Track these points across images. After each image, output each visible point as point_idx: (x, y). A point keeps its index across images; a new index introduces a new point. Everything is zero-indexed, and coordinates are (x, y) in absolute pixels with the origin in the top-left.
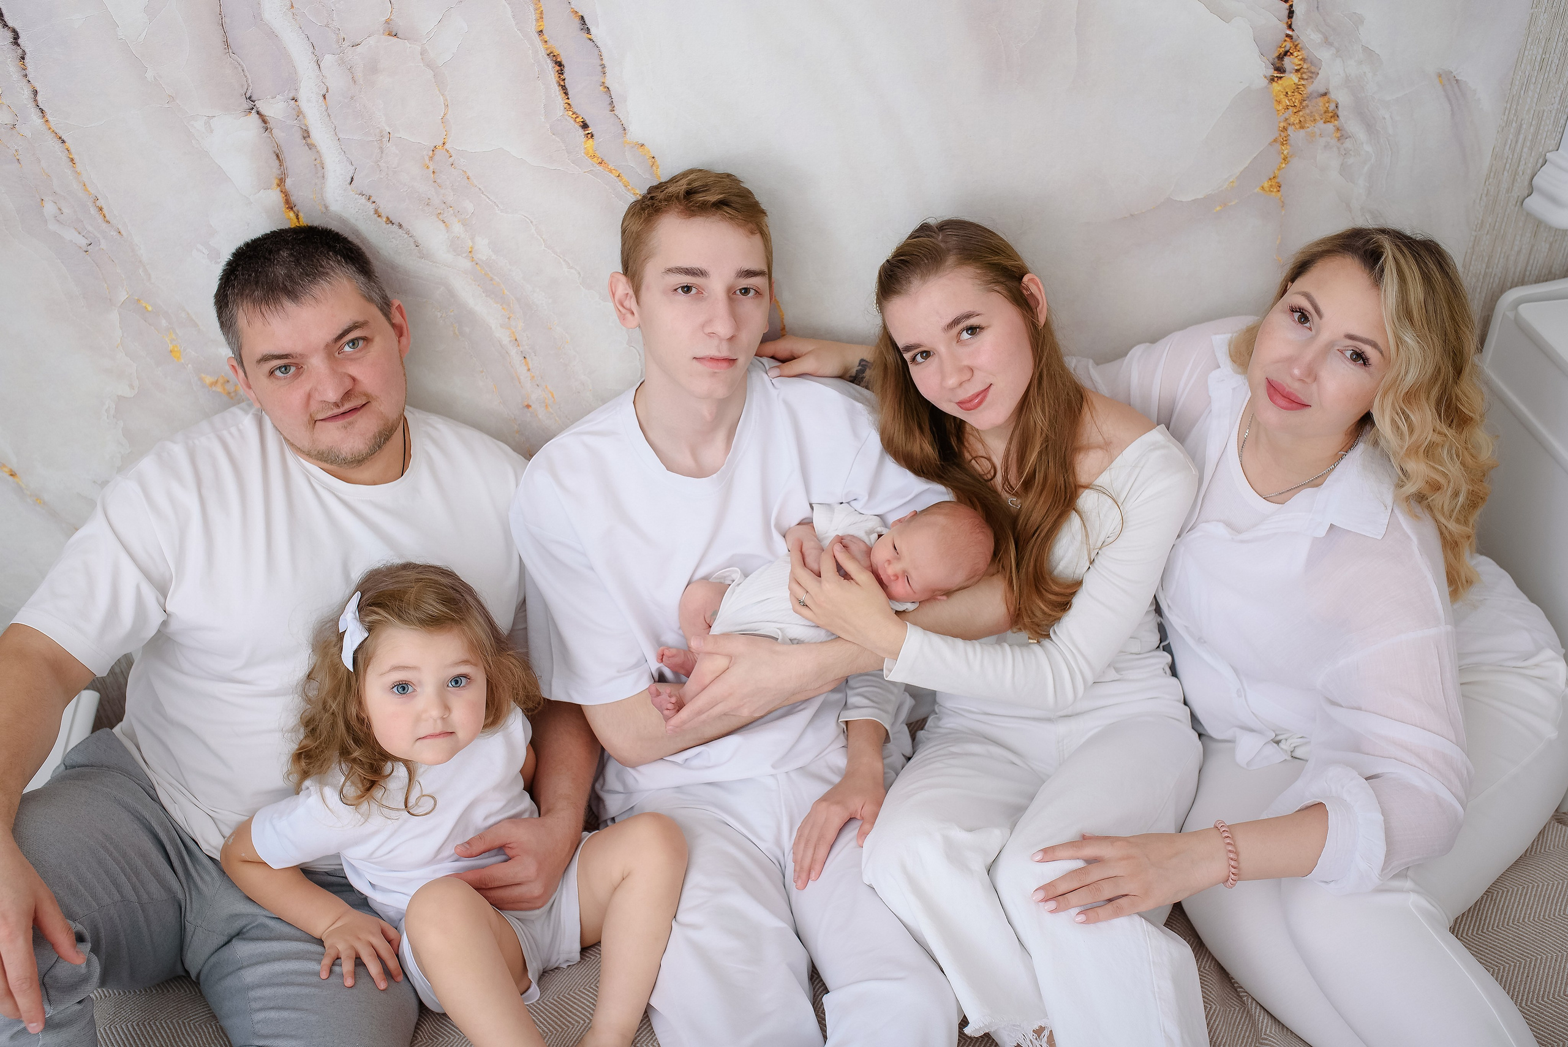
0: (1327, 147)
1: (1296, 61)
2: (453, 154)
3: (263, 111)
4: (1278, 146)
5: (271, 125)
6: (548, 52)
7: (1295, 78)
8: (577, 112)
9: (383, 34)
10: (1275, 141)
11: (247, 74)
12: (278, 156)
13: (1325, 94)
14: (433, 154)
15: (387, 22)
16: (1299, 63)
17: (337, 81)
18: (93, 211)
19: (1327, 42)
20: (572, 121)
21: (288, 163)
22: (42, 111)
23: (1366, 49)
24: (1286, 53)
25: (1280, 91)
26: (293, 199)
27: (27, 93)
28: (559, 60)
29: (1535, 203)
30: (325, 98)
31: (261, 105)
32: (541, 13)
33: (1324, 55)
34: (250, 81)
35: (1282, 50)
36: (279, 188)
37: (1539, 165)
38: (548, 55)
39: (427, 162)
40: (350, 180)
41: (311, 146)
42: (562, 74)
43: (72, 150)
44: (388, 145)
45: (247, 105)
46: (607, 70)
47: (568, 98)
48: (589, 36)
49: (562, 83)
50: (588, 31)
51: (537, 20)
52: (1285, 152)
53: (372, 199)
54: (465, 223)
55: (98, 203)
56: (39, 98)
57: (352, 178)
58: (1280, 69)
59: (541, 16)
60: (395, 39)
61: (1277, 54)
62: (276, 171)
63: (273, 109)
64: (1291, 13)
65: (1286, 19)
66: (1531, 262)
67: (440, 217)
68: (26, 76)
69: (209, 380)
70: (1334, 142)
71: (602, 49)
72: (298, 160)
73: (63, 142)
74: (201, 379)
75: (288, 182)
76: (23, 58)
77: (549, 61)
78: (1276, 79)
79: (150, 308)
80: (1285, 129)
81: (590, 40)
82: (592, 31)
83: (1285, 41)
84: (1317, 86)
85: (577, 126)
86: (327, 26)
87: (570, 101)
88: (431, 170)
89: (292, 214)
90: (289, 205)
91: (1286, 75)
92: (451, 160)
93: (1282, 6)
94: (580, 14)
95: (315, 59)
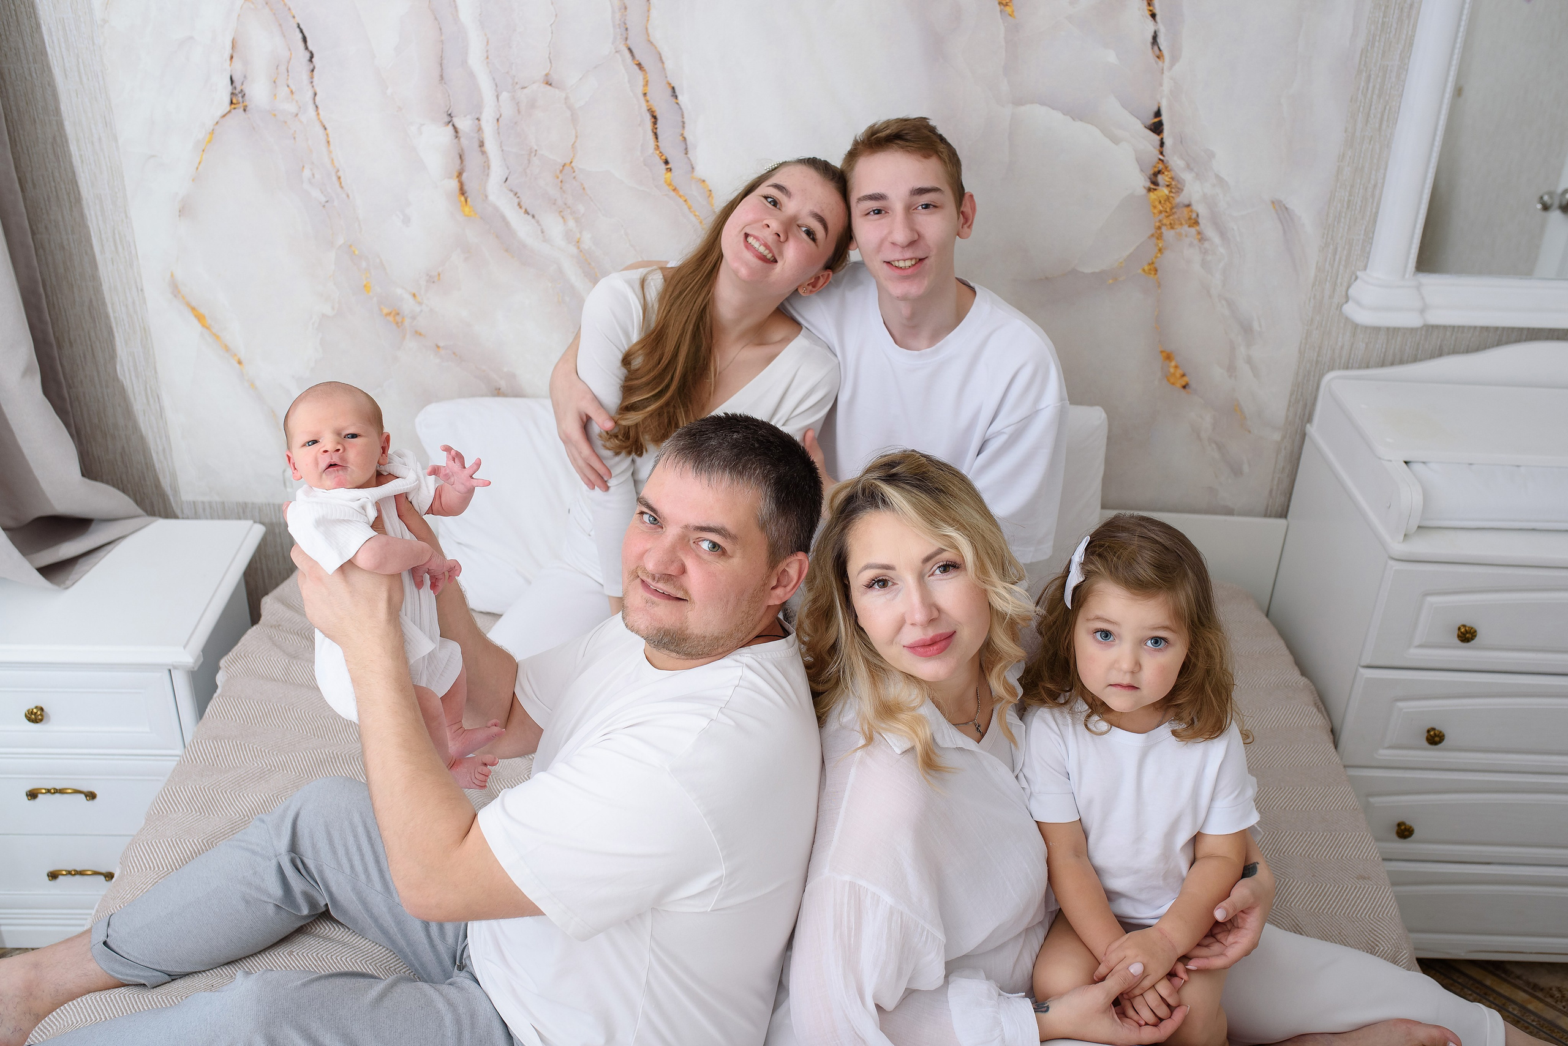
0: (1191, 245)
1: (1167, 179)
2: (576, 171)
3: (457, 125)
4: (1154, 240)
5: (460, 134)
6: (649, 108)
7: (1166, 191)
9: (543, 83)
10: (1152, 235)
11: (451, 98)
12: (461, 157)
13: (1188, 206)
14: (563, 169)
15: (547, 75)
16: (1169, 180)
17: (508, 111)
18: (334, 178)
19: (1189, 167)
20: (658, 158)
21: (466, 163)
22: (317, 107)
23: (1217, 176)
24: (1159, 172)
25: (1155, 199)
26: (466, 188)
27: (310, 94)
28: (655, 114)
29: (1349, 309)
31: (456, 121)
32: (647, 81)
33: (1187, 177)
34: (452, 103)
35: (1156, 170)
36: (457, 179)
37: (1353, 280)
38: (648, 110)
39: (558, 174)
40: (505, 180)
41: (483, 153)
43: (330, 136)
44: (534, 158)
45: (447, 119)
46: (686, 125)
47: (658, 142)
48: (677, 101)
49: (655, 131)
50: (676, 97)
51: (644, 86)
52: (1160, 245)
53: (518, 195)
54: (577, 220)
55: (339, 174)
56: (317, 98)
57: (507, 179)
58: (1155, 183)
59: (646, 84)
60: (549, 87)
61: (1152, 172)
62: (457, 167)
63: (464, 124)
64: (1162, 144)
65: (1158, 147)
66: (1352, 356)
67: (562, 214)
68: (312, 82)
69: (386, 311)
70: (1196, 242)
71: (684, 111)
72: (473, 161)
73: (325, 129)
74: (381, 310)
75: (465, 175)
76: (313, 71)
77: (648, 115)
78: (1152, 190)
79: (357, 253)
80: (1159, 228)
81: (677, 103)
82: (680, 97)
83: (1158, 163)
84: (1182, 198)
85: (661, 162)
86: (508, 73)
87: (658, 144)
88: (560, 179)
89: (463, 199)
90: (462, 191)
91: (1160, 188)
92: (574, 174)
93: (1156, 138)
94: (673, 85)
95: (496, 94)
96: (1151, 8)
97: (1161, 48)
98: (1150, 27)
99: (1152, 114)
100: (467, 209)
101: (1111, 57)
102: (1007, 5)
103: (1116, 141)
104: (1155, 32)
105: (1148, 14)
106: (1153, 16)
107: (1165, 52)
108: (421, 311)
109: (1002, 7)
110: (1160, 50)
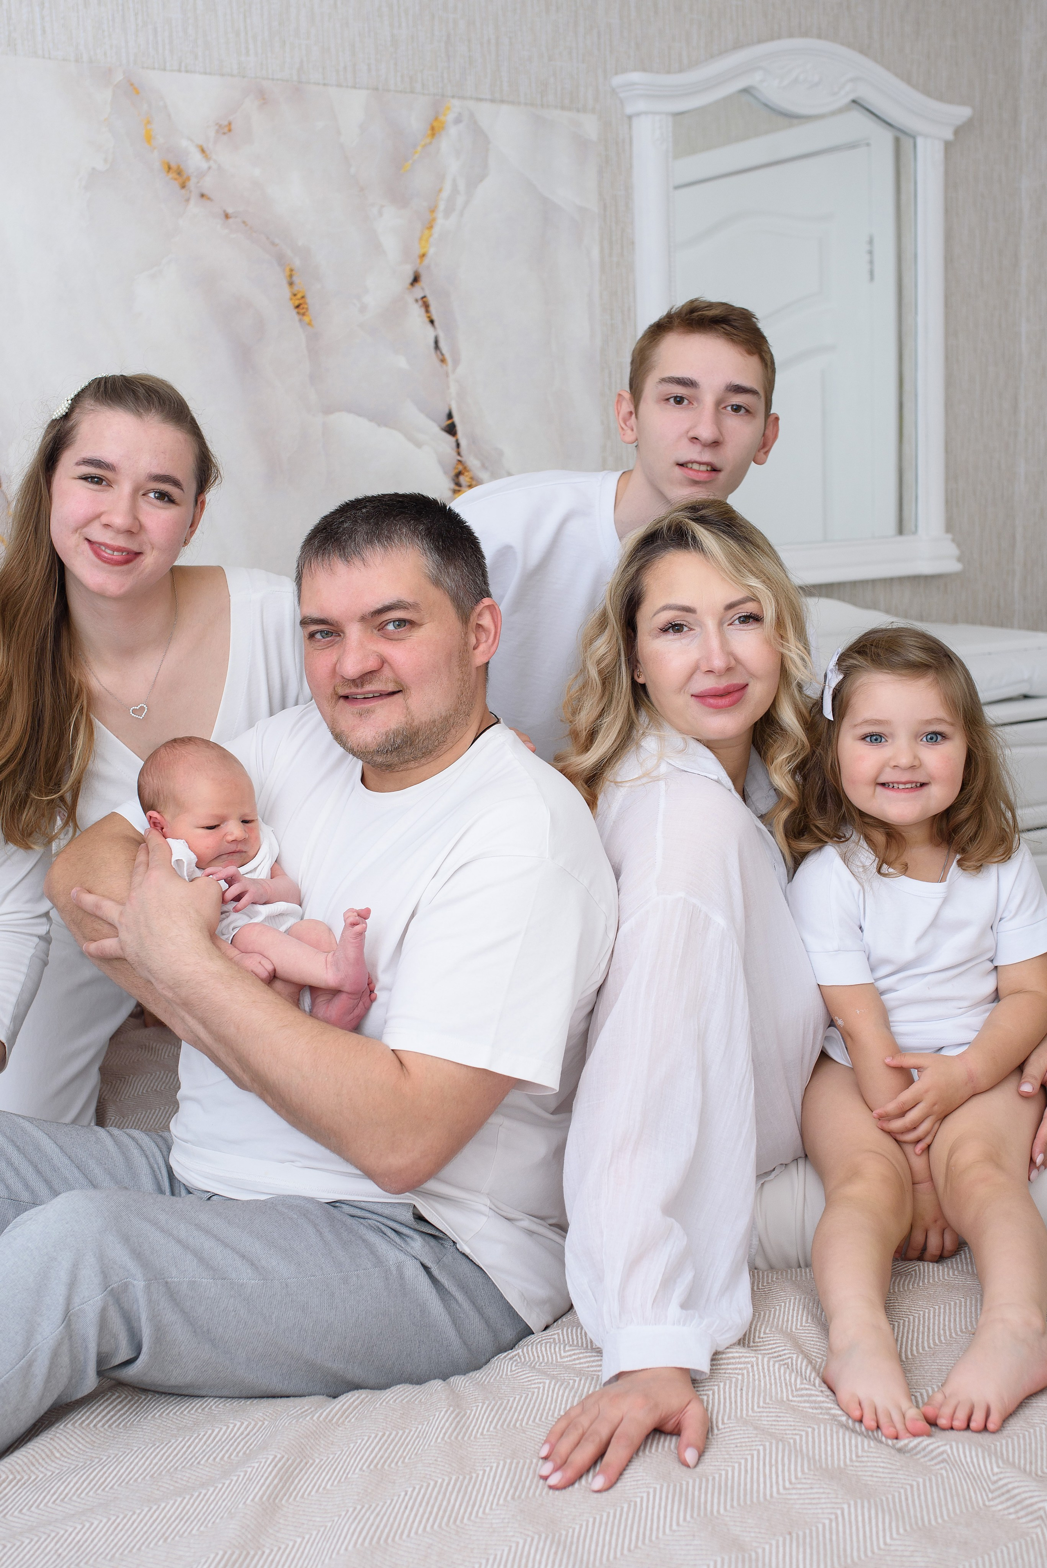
1: (467, 479)
16: (469, 480)
19: (484, 467)
24: (460, 473)
35: (457, 471)
58: (458, 484)
61: (454, 474)
64: (458, 445)
65: (456, 448)
83: (458, 464)
91: (463, 489)
93: (450, 439)
96: (428, 315)
98: (430, 333)
99: (445, 416)
101: (402, 362)
102: (305, 315)
103: (419, 445)
104: (436, 337)
105: (427, 320)
106: (432, 322)
107: (448, 356)
109: (301, 317)
110: (443, 354)
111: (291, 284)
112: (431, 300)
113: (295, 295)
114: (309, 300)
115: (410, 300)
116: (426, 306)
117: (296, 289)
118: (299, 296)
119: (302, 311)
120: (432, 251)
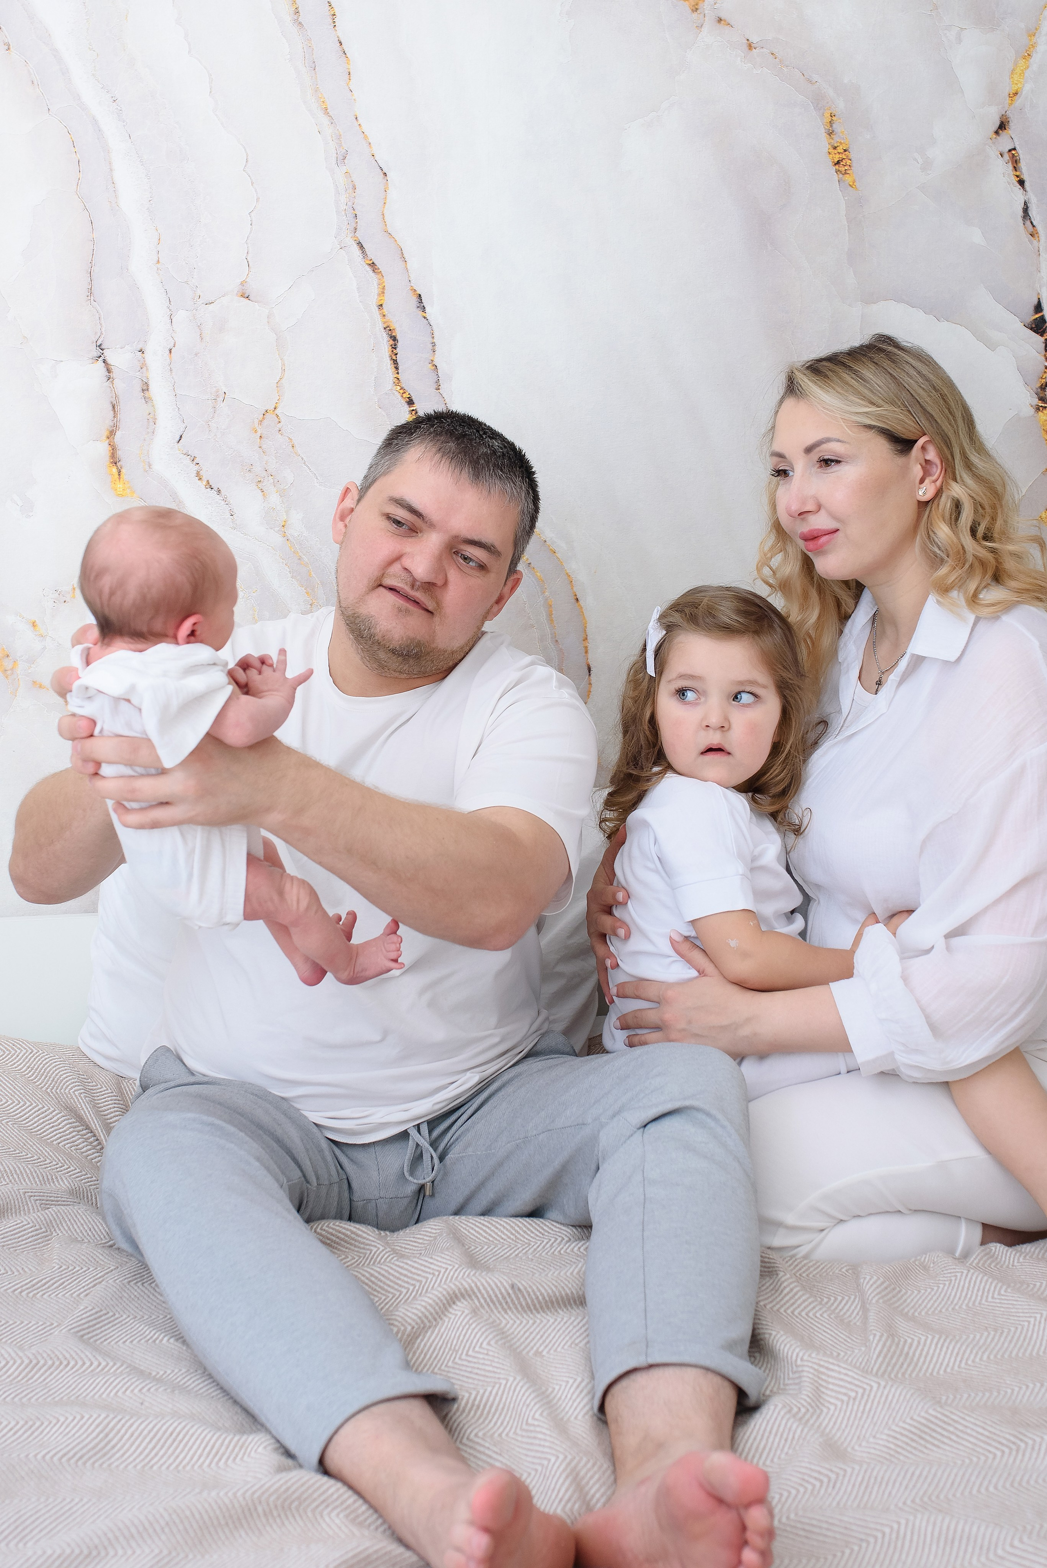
2: (282, 420)
3: (109, 361)
5: (114, 375)
6: (385, 326)
8: (405, 388)
9: (237, 295)
10: (1046, 471)
11: (102, 321)
12: (114, 407)
14: (264, 418)
15: (242, 284)
17: (185, 337)
20: (399, 396)
21: (121, 416)
24: (1046, 385)
25: (1046, 420)
26: (120, 453)
28: (394, 334)
30: (170, 352)
31: (109, 355)
32: (384, 288)
34: (103, 330)
35: (1044, 381)
36: (108, 441)
38: (385, 328)
39: (256, 425)
40: (178, 438)
41: (147, 400)
42: (395, 348)
44: (222, 405)
45: (96, 352)
46: (436, 348)
47: (398, 373)
48: (424, 314)
49: (394, 358)
50: (424, 309)
51: (379, 295)
53: (196, 461)
54: (283, 494)
57: (181, 437)
58: (1044, 399)
59: (382, 291)
60: (246, 301)
61: (1040, 385)
62: (108, 423)
63: (121, 358)
65: (1043, 351)
67: (261, 485)
71: (434, 328)
72: (133, 412)
75: (118, 435)
77: (385, 335)
78: (1041, 408)
81: (425, 318)
82: (429, 310)
83: (1045, 372)
85: (403, 402)
86: (186, 282)
87: (399, 376)
88: (259, 434)
89: (114, 470)
90: (115, 460)
92: (280, 425)
93: (1039, 340)
94: (418, 292)
95: (169, 313)
96: (1018, 173)
97: (1035, 224)
98: (1018, 197)
99: (1032, 309)
100: (120, 486)
101: (976, 237)
102: (846, 173)
103: (991, 346)
104: (1025, 203)
105: (1015, 180)
106: (1021, 183)
107: (1041, 228)
108: (44, 648)
109: (841, 176)
110: (1034, 226)
111: (830, 133)
112: (1021, 153)
113: (835, 148)
114: (852, 155)
115: (993, 153)
116: (1015, 162)
117: (836, 139)
118: (840, 150)
119: (843, 169)
120: (1027, 87)
